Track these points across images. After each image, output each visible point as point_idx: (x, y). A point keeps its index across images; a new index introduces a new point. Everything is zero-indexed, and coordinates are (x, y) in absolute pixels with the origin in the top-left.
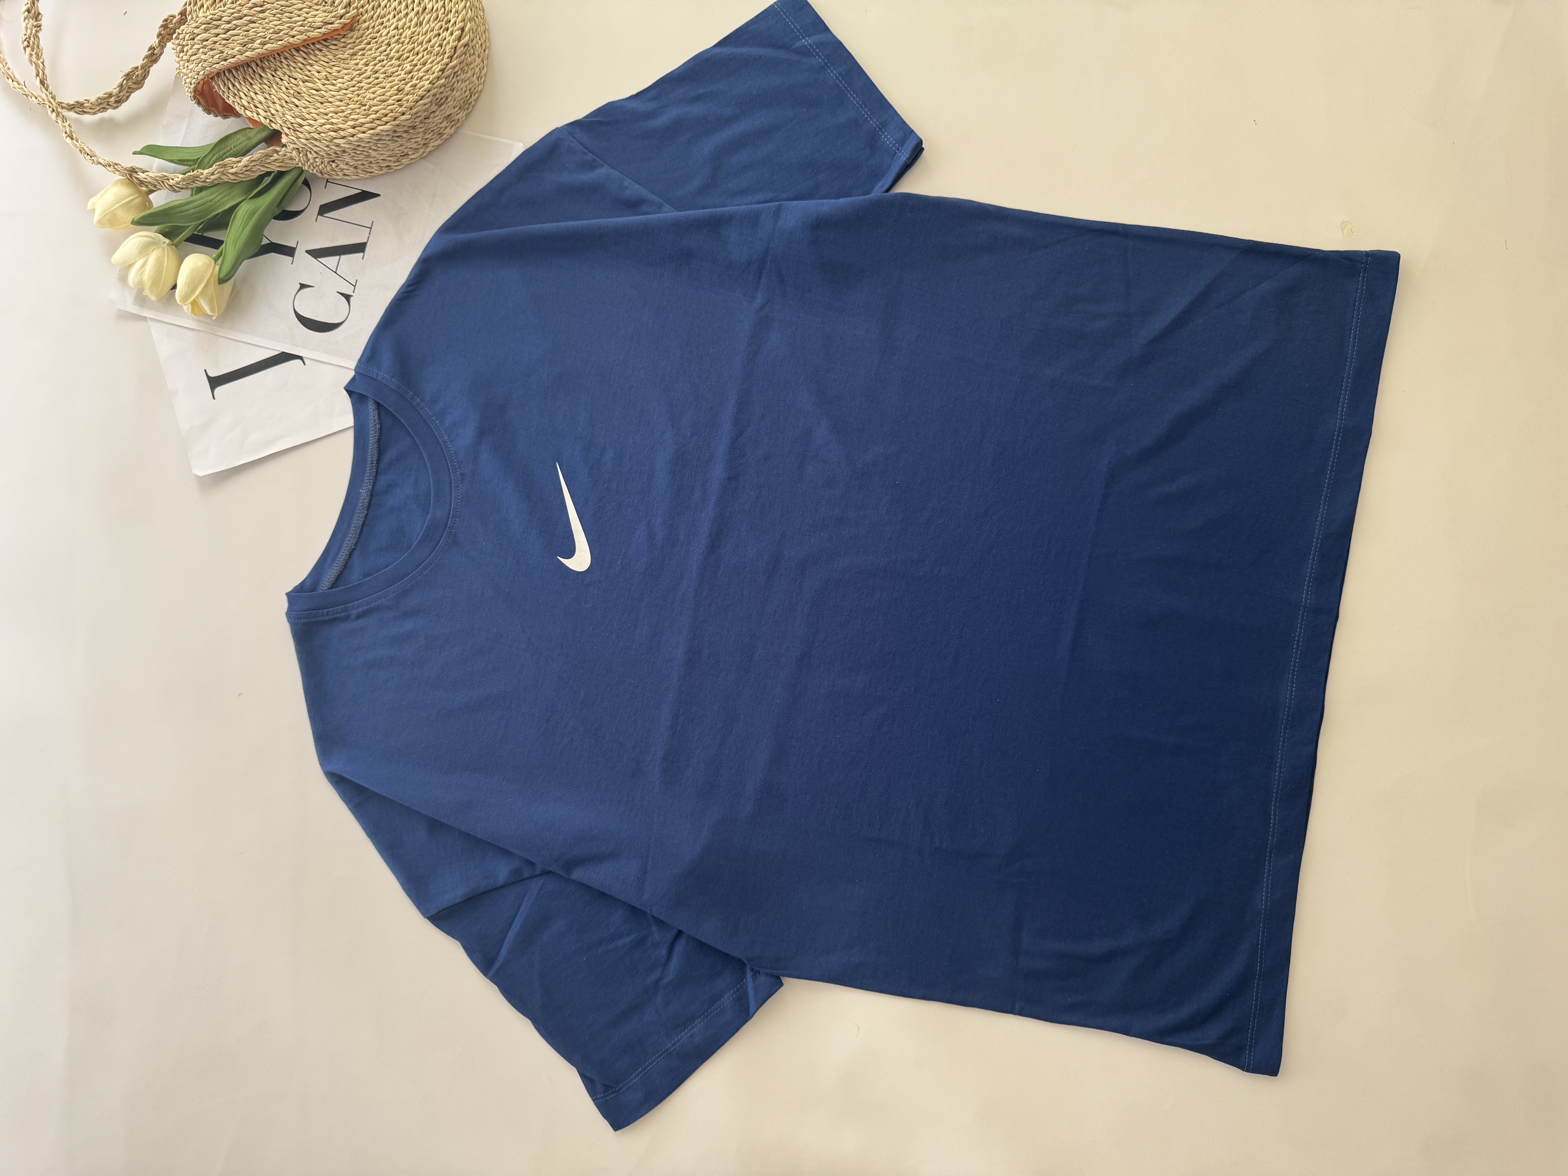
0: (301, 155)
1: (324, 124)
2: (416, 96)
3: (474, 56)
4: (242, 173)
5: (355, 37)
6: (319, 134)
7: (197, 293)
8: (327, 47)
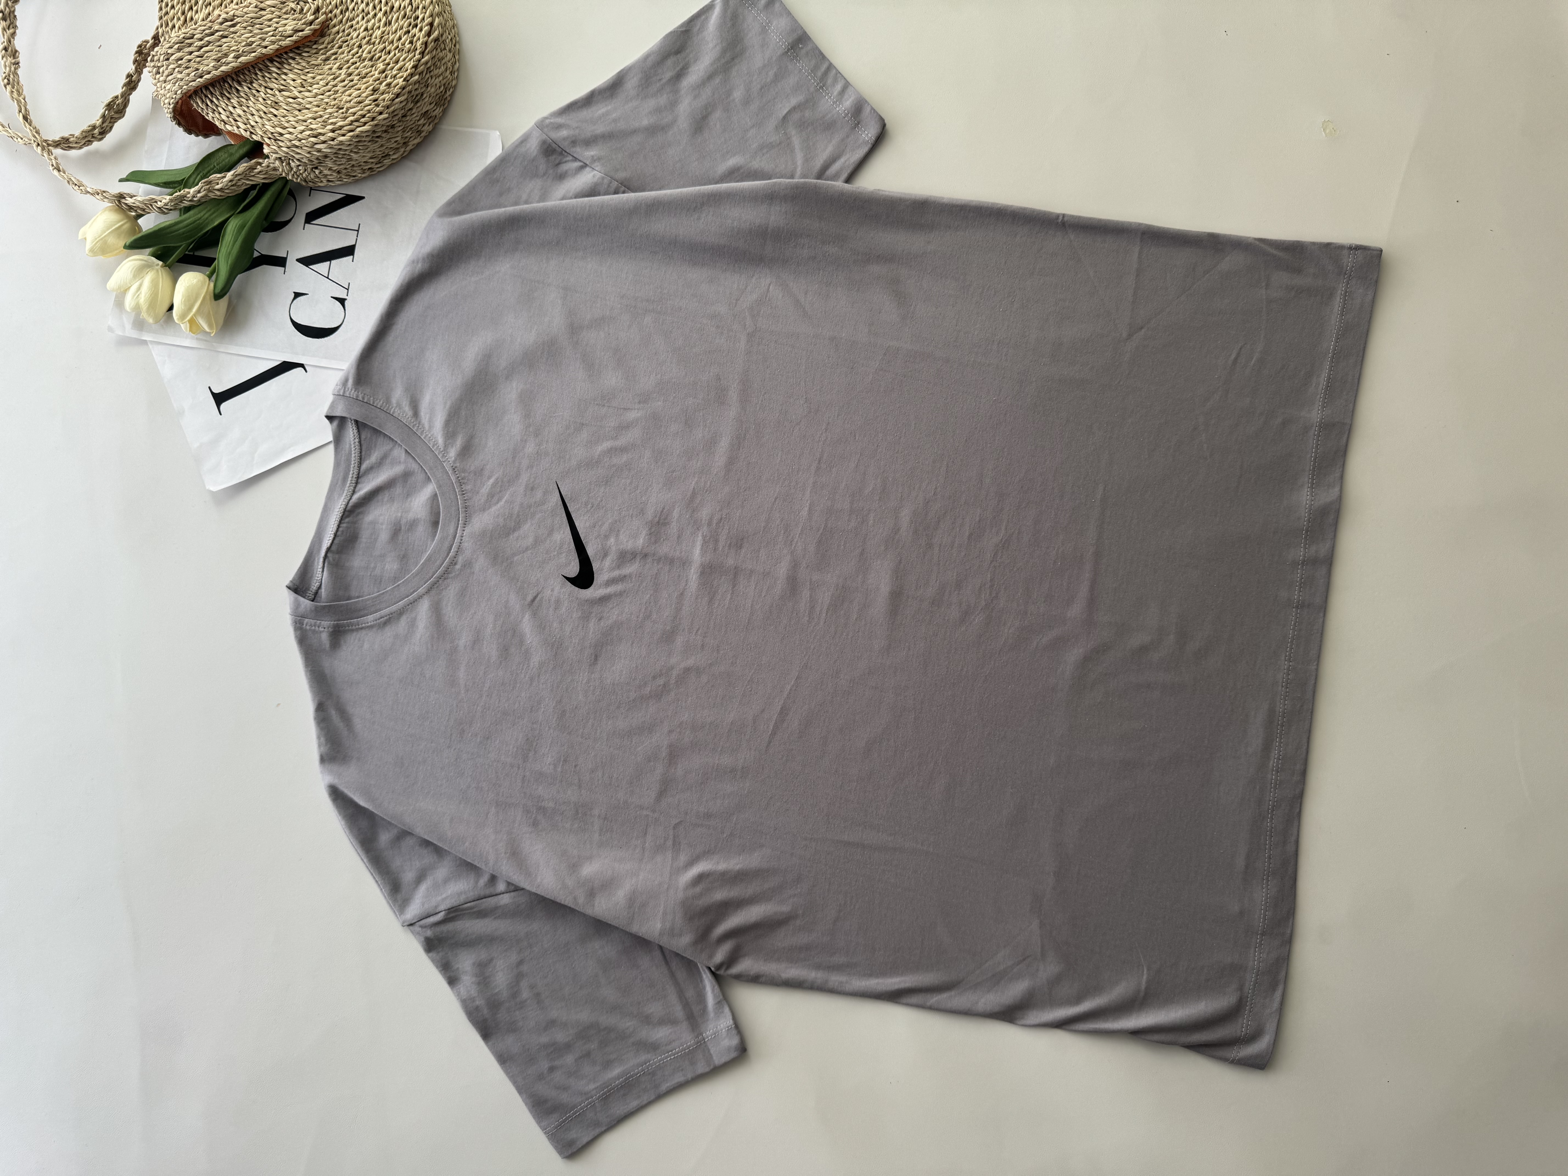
0: (284, 164)
1: (303, 131)
2: (392, 94)
3: (445, 51)
4: (228, 189)
5: (326, 42)
6: (300, 141)
7: (194, 310)
8: (300, 55)
